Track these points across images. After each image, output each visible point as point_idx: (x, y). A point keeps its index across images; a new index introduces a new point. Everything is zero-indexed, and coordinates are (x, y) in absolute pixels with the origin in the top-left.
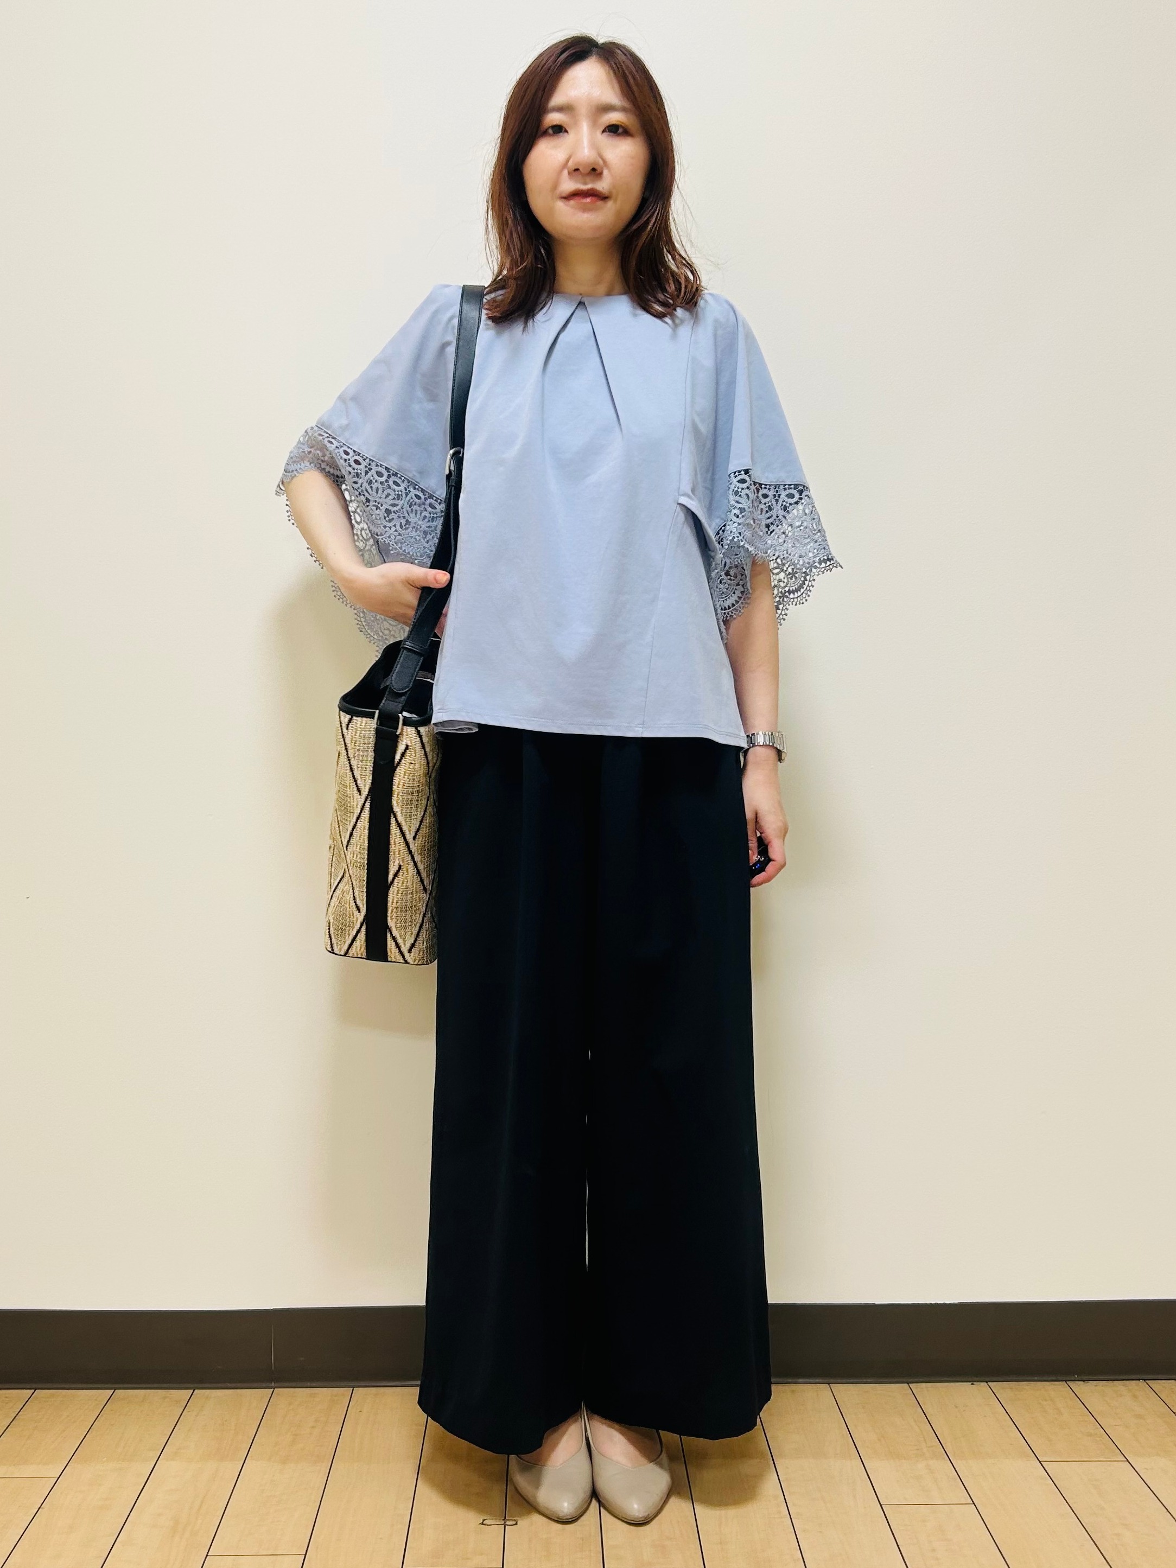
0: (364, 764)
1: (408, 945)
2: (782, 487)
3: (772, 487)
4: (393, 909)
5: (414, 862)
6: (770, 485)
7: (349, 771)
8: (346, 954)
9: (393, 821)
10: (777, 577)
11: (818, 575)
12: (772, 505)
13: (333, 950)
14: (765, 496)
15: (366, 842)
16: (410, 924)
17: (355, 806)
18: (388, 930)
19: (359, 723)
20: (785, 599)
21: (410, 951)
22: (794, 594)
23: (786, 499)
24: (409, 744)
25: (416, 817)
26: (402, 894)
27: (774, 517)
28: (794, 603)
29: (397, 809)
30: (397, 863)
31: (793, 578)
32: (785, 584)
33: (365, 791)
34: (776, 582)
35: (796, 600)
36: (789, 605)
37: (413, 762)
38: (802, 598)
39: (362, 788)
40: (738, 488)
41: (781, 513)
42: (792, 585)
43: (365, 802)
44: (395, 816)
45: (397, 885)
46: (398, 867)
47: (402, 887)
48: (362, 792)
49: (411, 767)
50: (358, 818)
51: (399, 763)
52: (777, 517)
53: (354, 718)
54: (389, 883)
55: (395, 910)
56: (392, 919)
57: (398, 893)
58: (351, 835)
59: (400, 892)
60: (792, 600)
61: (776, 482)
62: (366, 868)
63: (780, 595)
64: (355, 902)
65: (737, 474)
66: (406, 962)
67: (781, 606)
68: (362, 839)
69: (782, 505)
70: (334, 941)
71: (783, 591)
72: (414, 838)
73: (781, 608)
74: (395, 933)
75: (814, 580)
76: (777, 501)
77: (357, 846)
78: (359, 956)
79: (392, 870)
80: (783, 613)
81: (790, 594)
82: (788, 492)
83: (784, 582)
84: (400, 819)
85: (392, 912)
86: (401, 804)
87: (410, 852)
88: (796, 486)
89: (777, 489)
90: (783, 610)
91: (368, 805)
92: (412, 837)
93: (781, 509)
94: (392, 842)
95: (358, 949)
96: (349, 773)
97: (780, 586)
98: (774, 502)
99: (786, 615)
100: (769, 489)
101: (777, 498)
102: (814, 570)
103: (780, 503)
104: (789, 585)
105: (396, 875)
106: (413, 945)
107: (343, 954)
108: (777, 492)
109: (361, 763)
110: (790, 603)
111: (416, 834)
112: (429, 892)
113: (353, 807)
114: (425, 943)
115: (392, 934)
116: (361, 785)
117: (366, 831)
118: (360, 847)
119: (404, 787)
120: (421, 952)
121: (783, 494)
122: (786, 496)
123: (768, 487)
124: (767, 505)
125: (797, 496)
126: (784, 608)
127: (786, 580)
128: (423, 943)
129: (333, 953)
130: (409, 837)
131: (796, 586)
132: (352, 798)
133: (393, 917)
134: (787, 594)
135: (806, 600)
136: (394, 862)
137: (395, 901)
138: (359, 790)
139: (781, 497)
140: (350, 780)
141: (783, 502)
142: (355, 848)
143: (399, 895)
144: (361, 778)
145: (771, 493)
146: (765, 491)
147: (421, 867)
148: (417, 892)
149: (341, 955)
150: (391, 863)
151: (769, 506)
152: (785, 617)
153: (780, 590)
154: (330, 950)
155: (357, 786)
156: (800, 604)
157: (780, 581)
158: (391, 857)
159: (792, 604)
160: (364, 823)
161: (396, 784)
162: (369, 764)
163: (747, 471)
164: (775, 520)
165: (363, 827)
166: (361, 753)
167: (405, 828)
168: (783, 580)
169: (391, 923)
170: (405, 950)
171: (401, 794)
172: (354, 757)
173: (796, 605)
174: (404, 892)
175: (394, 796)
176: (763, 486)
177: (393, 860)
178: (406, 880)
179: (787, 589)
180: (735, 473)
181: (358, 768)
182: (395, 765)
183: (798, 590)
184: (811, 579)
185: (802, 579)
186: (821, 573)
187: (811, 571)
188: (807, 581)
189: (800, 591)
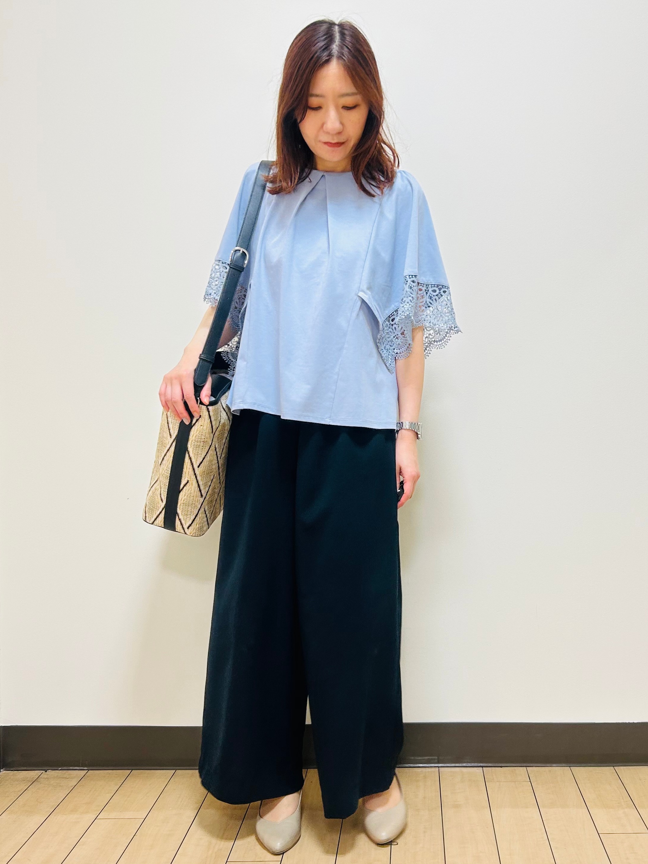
1: (188, 525)
2: (430, 286)
3: (425, 285)
4: (180, 504)
5: (197, 480)
7: (166, 423)
9: (187, 455)
10: (429, 332)
13: (146, 520)
14: (421, 290)
15: (171, 464)
16: (190, 513)
17: (167, 443)
18: (177, 515)
20: (431, 345)
21: (188, 528)
22: (437, 343)
23: (432, 293)
25: (200, 455)
26: (187, 496)
29: (190, 449)
31: (439, 334)
32: (432, 337)
33: (174, 436)
34: (428, 335)
35: (437, 346)
36: (433, 348)
38: (441, 345)
40: (411, 284)
43: (173, 442)
44: (188, 453)
45: (185, 491)
46: (187, 481)
47: (188, 492)
48: (172, 437)
50: (168, 450)
54: (181, 489)
55: (182, 505)
57: (185, 495)
58: (163, 459)
60: (435, 346)
62: (169, 478)
63: (429, 342)
64: (161, 496)
65: (411, 276)
66: (186, 533)
68: (168, 462)
70: (147, 515)
71: (431, 340)
72: (199, 467)
73: (428, 350)
74: (181, 517)
76: (427, 293)
77: (165, 466)
78: (160, 526)
79: (183, 482)
80: (428, 352)
81: (434, 343)
82: (433, 288)
83: (432, 336)
84: (191, 455)
86: (193, 447)
87: (195, 474)
88: (438, 286)
89: (427, 286)
90: (429, 350)
91: (174, 444)
92: (197, 466)
93: (429, 298)
94: (185, 467)
95: (160, 521)
96: (166, 425)
97: (429, 337)
98: (425, 293)
99: (430, 353)
100: (423, 286)
101: (427, 291)
103: (428, 294)
105: (185, 485)
106: (190, 525)
107: (151, 523)
108: (427, 288)
109: (173, 421)
110: (434, 347)
111: (200, 465)
112: (204, 497)
114: (198, 525)
115: (179, 517)
116: (172, 433)
117: (172, 459)
118: (167, 467)
119: (196, 438)
120: (195, 530)
121: (430, 290)
122: (432, 291)
123: (422, 285)
124: (421, 295)
126: (430, 350)
127: (433, 335)
128: (197, 525)
129: (146, 522)
130: (196, 466)
132: (166, 439)
133: (181, 508)
134: (433, 342)
136: (185, 478)
137: (183, 500)
138: (170, 435)
139: (429, 291)
140: (167, 429)
141: (430, 294)
142: (164, 466)
144: (172, 428)
145: (424, 289)
146: (421, 287)
147: (201, 483)
148: (196, 497)
150: (183, 478)
151: (422, 296)
152: (429, 354)
153: (429, 339)
154: (144, 519)
155: (170, 433)
157: (430, 334)
158: (183, 475)
159: (435, 348)
160: (171, 454)
161: (192, 436)
163: (415, 276)
165: (170, 456)
167: (193, 460)
168: (432, 334)
169: (179, 511)
170: (186, 527)
171: (194, 441)
172: (170, 416)
173: (437, 349)
174: (189, 496)
175: (190, 442)
178: (191, 489)
179: (433, 340)
181: (171, 423)
182: (192, 425)
183: (440, 341)
184: (450, 336)
185: (444, 335)
186: (455, 333)
187: (450, 332)
188: (447, 336)
189: (441, 341)
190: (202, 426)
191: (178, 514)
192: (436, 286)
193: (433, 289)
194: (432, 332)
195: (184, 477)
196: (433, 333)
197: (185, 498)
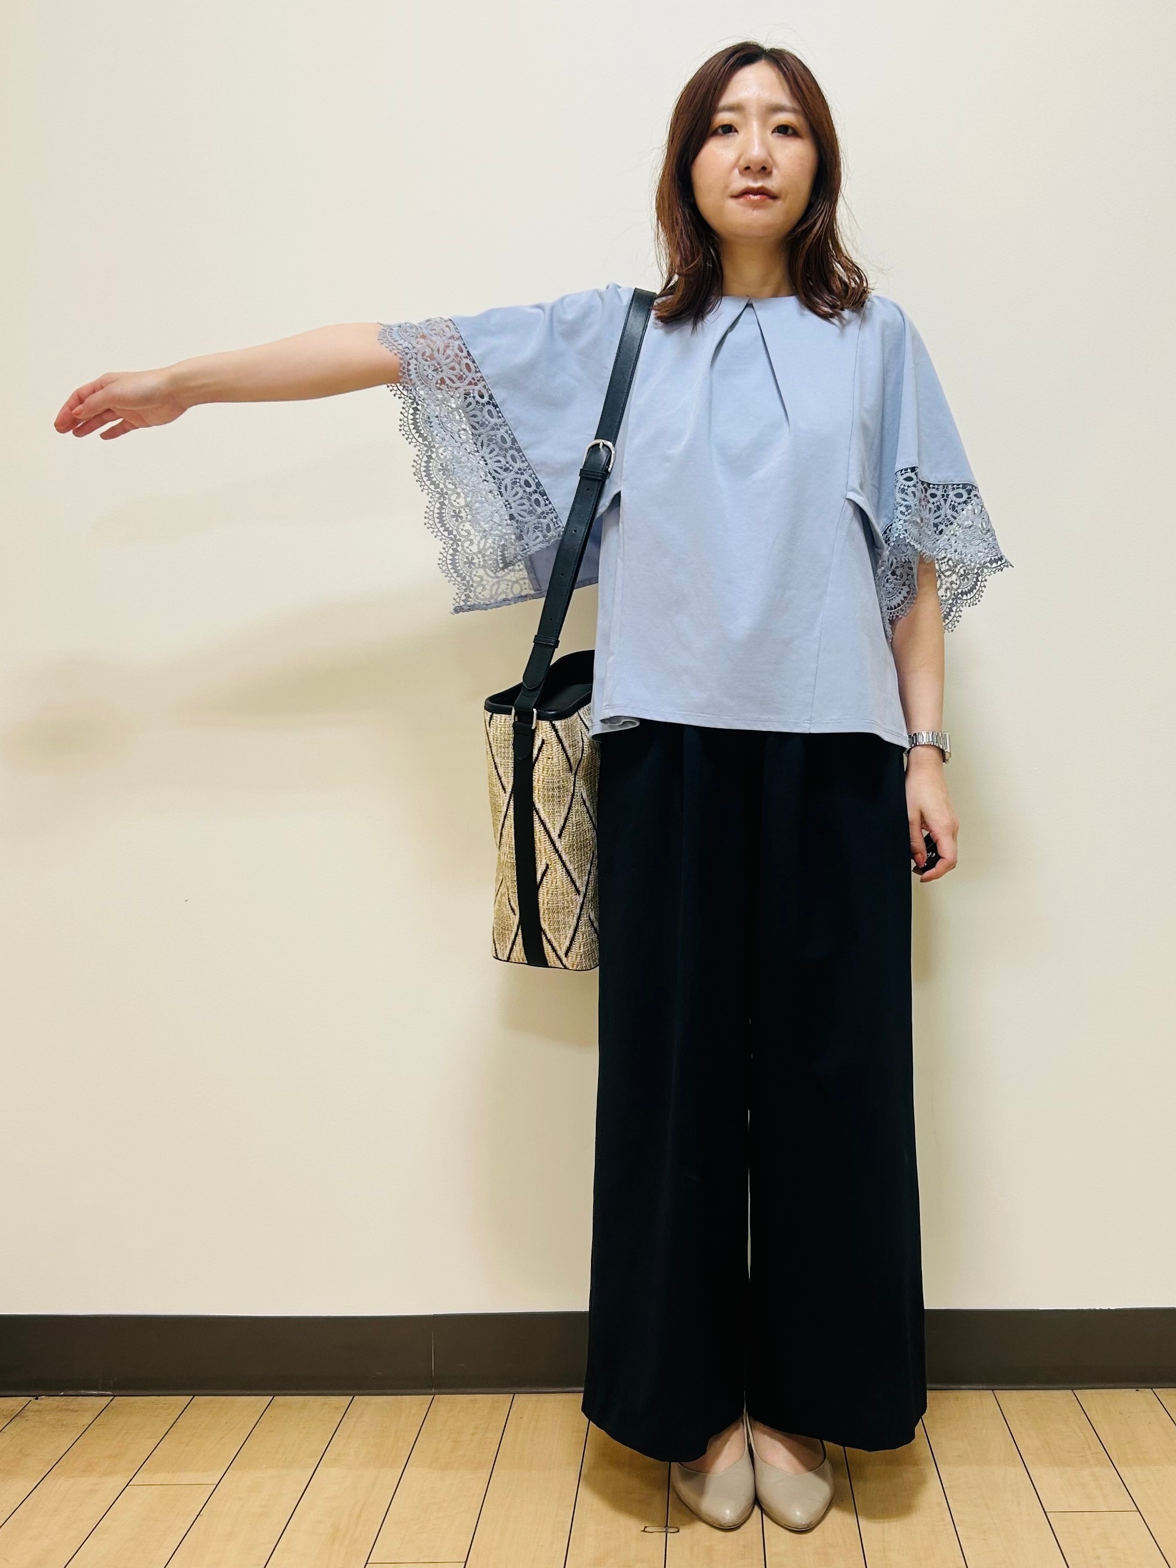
0: (507, 761)
1: (564, 949)
2: (950, 487)
3: (941, 486)
4: (544, 911)
5: (562, 861)
6: (938, 485)
7: (494, 769)
8: (508, 960)
9: (536, 818)
10: (950, 580)
11: (989, 576)
12: (940, 504)
13: (497, 955)
14: (933, 496)
15: (514, 841)
16: (563, 926)
17: (502, 805)
18: (542, 933)
19: (499, 720)
20: (959, 601)
21: (566, 955)
22: (967, 595)
23: (954, 498)
24: (545, 739)
25: (559, 814)
26: (552, 894)
27: (943, 516)
28: (968, 604)
29: (539, 805)
30: (544, 862)
31: (966, 580)
32: (958, 585)
33: (509, 788)
34: (948, 585)
35: (969, 601)
36: (963, 606)
37: (551, 757)
38: (975, 599)
39: (507, 785)
40: (905, 486)
41: (949, 512)
42: (964, 587)
43: (510, 800)
44: (538, 814)
45: (547, 885)
46: (545, 866)
47: (552, 888)
48: (507, 790)
49: (548, 762)
50: (505, 817)
51: (537, 758)
52: (946, 516)
53: (495, 715)
54: (538, 883)
55: (546, 912)
56: (544, 921)
57: (548, 893)
58: (501, 834)
59: (550, 892)
60: (965, 602)
61: (945, 482)
62: (515, 868)
63: (953, 597)
64: (510, 904)
65: (903, 472)
66: (565, 968)
67: (954, 609)
68: (510, 838)
69: (951, 504)
70: (498, 946)
71: (956, 593)
72: (560, 836)
73: (954, 610)
74: (550, 935)
75: (986, 580)
76: (945, 500)
77: (506, 846)
78: (521, 961)
79: (540, 870)
80: (957, 615)
81: (963, 596)
82: (956, 491)
83: (956, 584)
84: (543, 816)
85: (544, 913)
86: (542, 800)
87: (557, 851)
88: (964, 486)
89: (945, 489)
90: (956, 611)
91: (512, 803)
92: (557, 834)
93: (950, 509)
94: (537, 840)
95: (519, 953)
96: (495, 772)
97: (953, 588)
98: (942, 502)
99: (960, 617)
100: (937, 489)
101: (945, 498)
102: (985, 570)
103: (948, 502)
104: (961, 587)
105: (544, 874)
106: (569, 949)
107: (506, 960)
108: (945, 491)
109: (503, 761)
110: (964, 604)
111: (561, 832)
112: (582, 894)
113: (500, 806)
114: (582, 948)
115: (547, 938)
116: (505, 783)
117: (513, 830)
118: (509, 847)
119: (544, 783)
120: (579, 956)
121: (952, 494)
122: (955, 495)
123: (936, 486)
124: (935, 504)
125: (965, 496)
126: (958, 610)
127: (958, 582)
128: (580, 947)
129: (497, 958)
130: (555, 835)
131: (969, 588)
132: (499, 797)
133: (546, 919)
134: (960, 596)
135: (979, 601)
136: (541, 861)
137: (546, 902)
138: (504, 788)
139: (949, 496)
140: (496, 779)
141: (952, 501)
142: (505, 848)
143: (549, 895)
144: (505, 775)
145: (939, 493)
146: (934, 491)
147: (570, 867)
148: (567, 894)
149: (504, 961)
150: (538, 862)
151: (938, 505)
152: (959, 618)
153: (953, 592)
154: (495, 955)
155: (502, 784)
156: (973, 605)
157: (952, 583)
158: (538, 856)
159: (966, 606)
160: (510, 822)
161: (536, 780)
162: (510, 761)
163: (913, 469)
164: (944, 519)
165: (509, 825)
166: (503, 750)
167: (549, 826)
168: (955, 582)
169: (544, 925)
170: (562, 953)
171: (542, 790)
172: (497, 754)
173: (969, 606)
174: (554, 893)
175: (535, 792)
176: (931, 486)
177: (540, 859)
178: (555, 880)
179: (960, 591)
180: (902, 470)
181: (501, 765)
182: (534, 760)
183: (970, 591)
184: (983, 580)
185: (975, 580)
186: (992, 573)
187: (982, 571)
188: (979, 581)
189: (972, 591)
190: (549, 758)
191: (543, 931)
192: (961, 486)
193: (955, 493)
194: (954, 577)
196: (957, 580)
197: (548, 897)
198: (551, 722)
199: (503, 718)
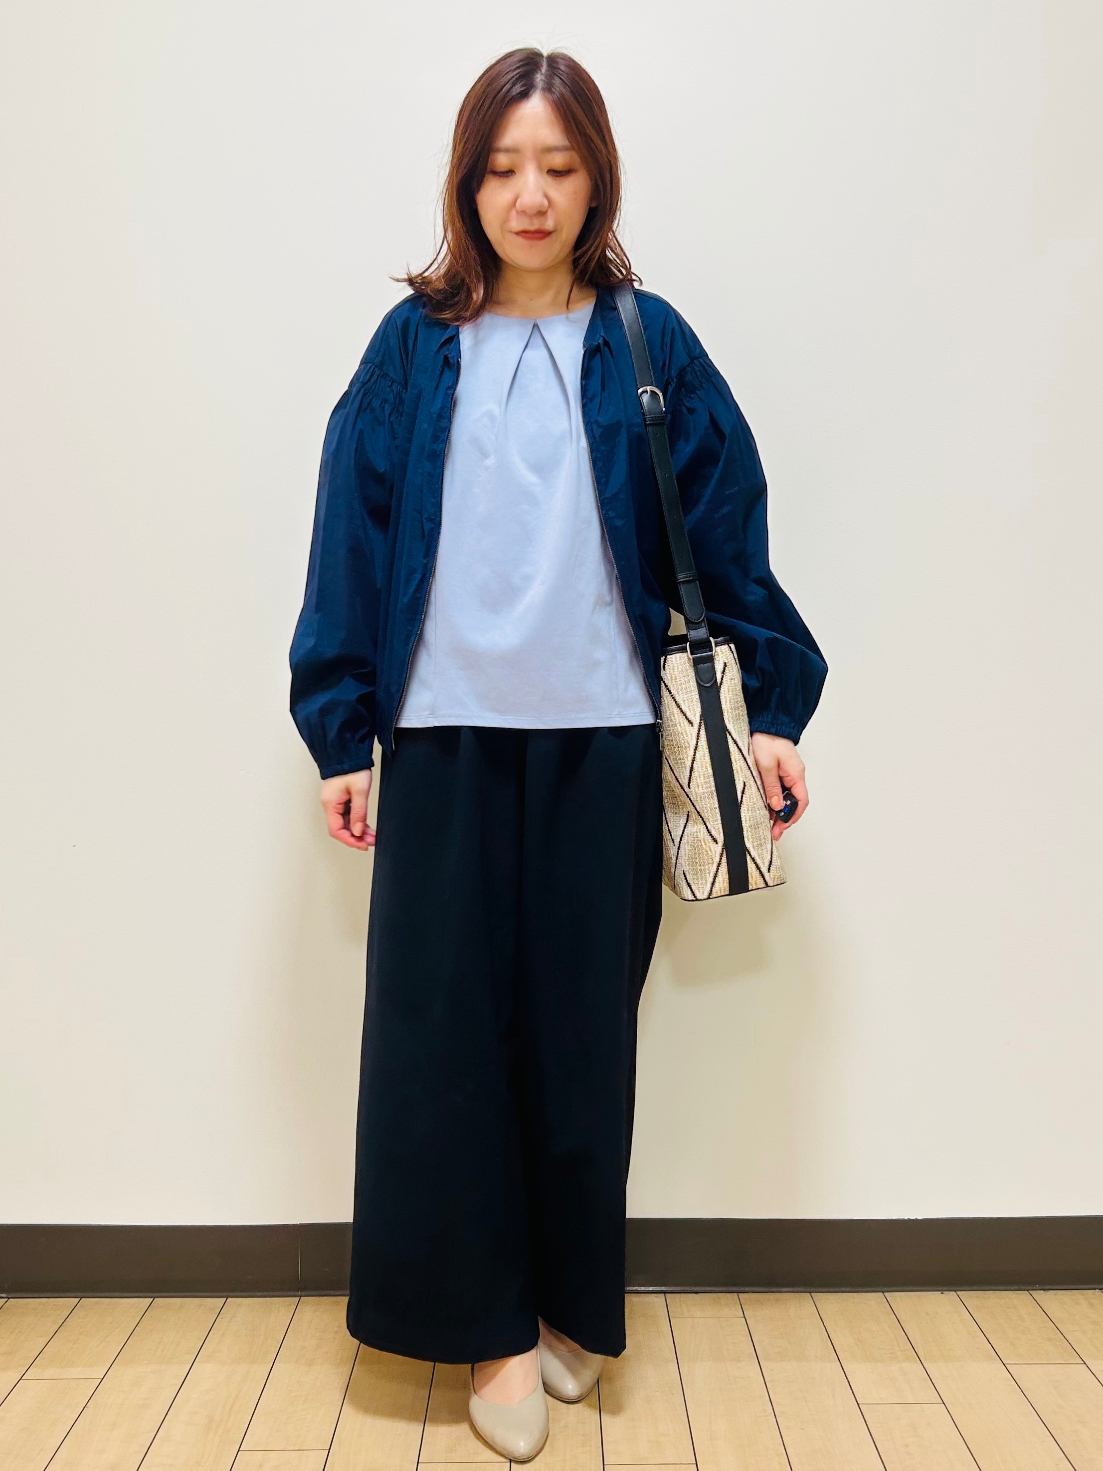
0: (690, 695)
4: (747, 828)
8: (709, 896)
9: (729, 739)
13: (695, 896)
16: (764, 840)
17: (690, 737)
18: (747, 853)
19: (674, 660)
24: (726, 661)
26: (752, 810)
29: (729, 726)
30: (741, 779)
33: (696, 720)
39: (693, 718)
43: (699, 731)
44: (730, 735)
45: (747, 802)
46: (743, 782)
47: (751, 804)
48: (694, 723)
49: (732, 683)
50: (696, 748)
51: (721, 684)
53: (668, 656)
54: (739, 800)
55: (749, 829)
56: (748, 840)
59: (750, 809)
64: (710, 832)
66: (768, 884)
68: (704, 768)
74: (753, 853)
79: (739, 789)
84: (735, 735)
85: (747, 831)
86: (732, 720)
94: (733, 760)
95: (722, 883)
105: (743, 793)
107: (706, 898)
109: (686, 696)
115: (750, 855)
118: (704, 777)
119: (731, 702)
129: (696, 899)
132: (685, 731)
133: (749, 837)
136: (739, 780)
137: (748, 820)
138: (691, 723)
140: (679, 715)
143: (750, 812)
144: (689, 709)
149: (704, 899)
150: (737, 782)
154: (692, 897)
155: (688, 718)
158: (736, 776)
160: (702, 751)
161: (724, 703)
162: (694, 694)
166: (684, 686)
169: (748, 845)
170: (765, 870)
171: (730, 711)
172: (678, 692)
175: (725, 715)
181: (684, 701)
182: (719, 685)
190: (732, 679)
191: (748, 851)
195: (738, 778)
197: (749, 814)
198: (729, 646)
199: (678, 658)
